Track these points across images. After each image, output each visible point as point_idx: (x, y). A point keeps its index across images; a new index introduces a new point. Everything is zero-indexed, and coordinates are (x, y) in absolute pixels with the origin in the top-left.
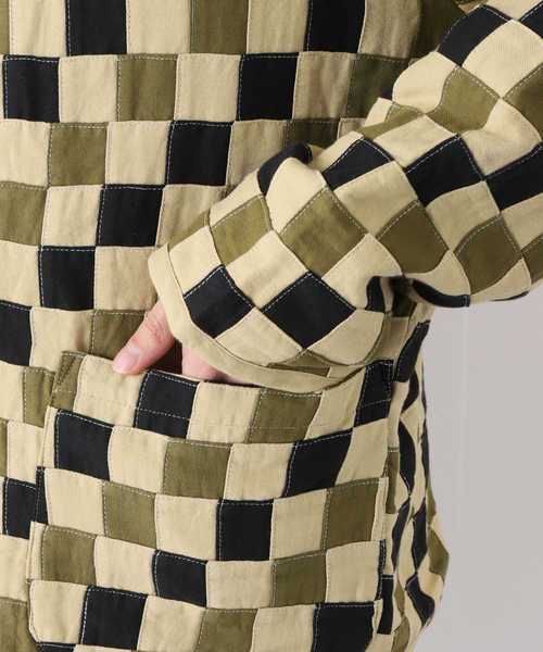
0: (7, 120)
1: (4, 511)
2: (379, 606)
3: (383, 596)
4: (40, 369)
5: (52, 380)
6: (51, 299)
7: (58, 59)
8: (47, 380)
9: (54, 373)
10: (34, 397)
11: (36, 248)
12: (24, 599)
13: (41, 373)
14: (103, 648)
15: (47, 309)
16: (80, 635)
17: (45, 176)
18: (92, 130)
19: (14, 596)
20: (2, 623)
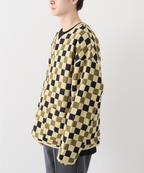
1: (43, 121)
4: (48, 108)
6: (51, 102)
7: (55, 81)
10: (47, 111)
11: (51, 97)
17: (52, 91)
19: (42, 129)
20: (41, 131)
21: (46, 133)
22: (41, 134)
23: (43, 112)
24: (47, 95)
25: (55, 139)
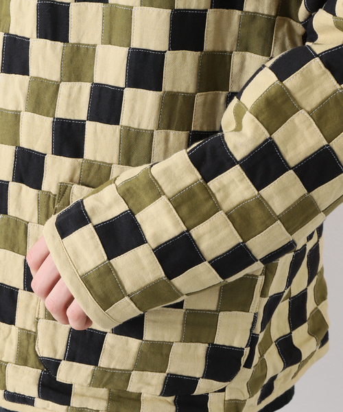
0: (38, 39)
1: (24, 276)
2: (247, 351)
3: (250, 346)
4: (48, 192)
5: (54, 200)
6: (59, 150)
7: (69, 4)
8: (51, 200)
9: (55, 195)
10: (44, 209)
11: (52, 119)
12: (34, 330)
13: (48, 194)
14: (78, 364)
15: (56, 156)
16: (65, 354)
17: (59, 75)
18: (87, 48)
19: (28, 328)
20: (20, 344)
21: (55, 351)
22: (22, 360)
23: (17, 221)
24: (22, 107)
25: (126, 375)
